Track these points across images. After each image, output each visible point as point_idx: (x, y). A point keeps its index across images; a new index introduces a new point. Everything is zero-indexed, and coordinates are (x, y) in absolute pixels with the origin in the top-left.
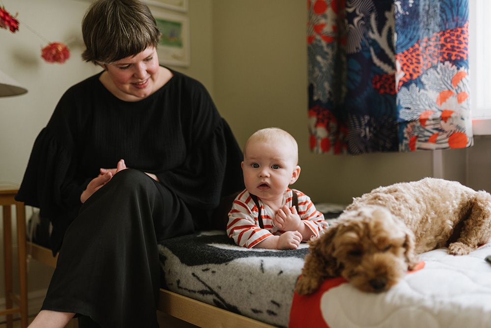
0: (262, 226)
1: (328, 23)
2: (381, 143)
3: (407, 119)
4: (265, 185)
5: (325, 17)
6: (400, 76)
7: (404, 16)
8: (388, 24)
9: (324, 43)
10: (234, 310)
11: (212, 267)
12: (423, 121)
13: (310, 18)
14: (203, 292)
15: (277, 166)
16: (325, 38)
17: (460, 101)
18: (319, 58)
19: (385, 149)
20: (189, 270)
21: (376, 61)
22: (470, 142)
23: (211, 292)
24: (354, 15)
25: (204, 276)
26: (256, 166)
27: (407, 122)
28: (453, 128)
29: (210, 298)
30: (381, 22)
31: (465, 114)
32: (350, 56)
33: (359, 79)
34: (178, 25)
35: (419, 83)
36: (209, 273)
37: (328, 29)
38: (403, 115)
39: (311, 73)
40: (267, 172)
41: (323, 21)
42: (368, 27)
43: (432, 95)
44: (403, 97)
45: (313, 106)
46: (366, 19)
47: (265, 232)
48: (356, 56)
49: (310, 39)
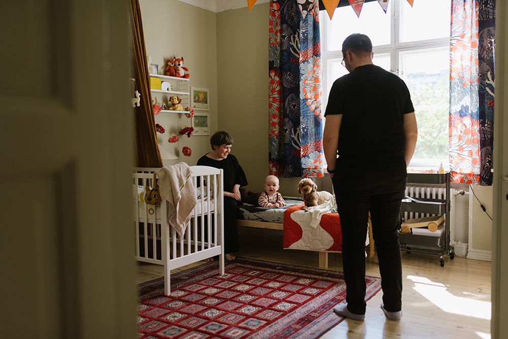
0: (269, 202)
1: (276, 130)
2: (295, 174)
3: (305, 168)
4: (272, 190)
5: (276, 128)
6: (302, 153)
7: (303, 134)
8: (298, 132)
9: (275, 137)
10: (267, 222)
11: (260, 212)
12: (309, 169)
13: (269, 127)
14: (257, 219)
15: (274, 185)
16: (275, 136)
17: (320, 163)
18: (273, 143)
19: (297, 176)
20: (253, 214)
21: (294, 145)
22: (323, 176)
23: (260, 218)
24: (287, 130)
25: (258, 215)
26: (269, 185)
27: (304, 169)
28: (318, 171)
29: (260, 220)
30: (295, 131)
31: (321, 167)
32: (285, 144)
33: (288, 152)
34: (206, 117)
35: (308, 157)
36: (259, 214)
37: (277, 132)
38: (303, 166)
39: (270, 148)
40: (272, 187)
41: (275, 129)
42: (291, 133)
43: (312, 161)
44: (303, 160)
45: (271, 160)
46: (291, 131)
47: (270, 203)
48: (288, 144)
49: (270, 135)
